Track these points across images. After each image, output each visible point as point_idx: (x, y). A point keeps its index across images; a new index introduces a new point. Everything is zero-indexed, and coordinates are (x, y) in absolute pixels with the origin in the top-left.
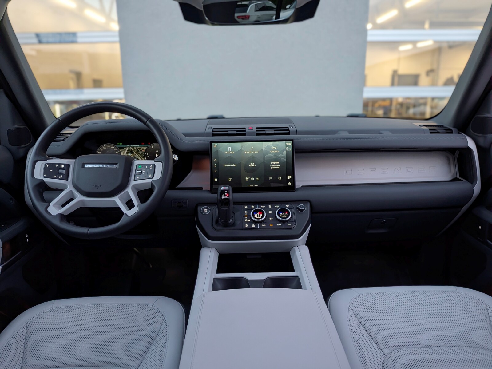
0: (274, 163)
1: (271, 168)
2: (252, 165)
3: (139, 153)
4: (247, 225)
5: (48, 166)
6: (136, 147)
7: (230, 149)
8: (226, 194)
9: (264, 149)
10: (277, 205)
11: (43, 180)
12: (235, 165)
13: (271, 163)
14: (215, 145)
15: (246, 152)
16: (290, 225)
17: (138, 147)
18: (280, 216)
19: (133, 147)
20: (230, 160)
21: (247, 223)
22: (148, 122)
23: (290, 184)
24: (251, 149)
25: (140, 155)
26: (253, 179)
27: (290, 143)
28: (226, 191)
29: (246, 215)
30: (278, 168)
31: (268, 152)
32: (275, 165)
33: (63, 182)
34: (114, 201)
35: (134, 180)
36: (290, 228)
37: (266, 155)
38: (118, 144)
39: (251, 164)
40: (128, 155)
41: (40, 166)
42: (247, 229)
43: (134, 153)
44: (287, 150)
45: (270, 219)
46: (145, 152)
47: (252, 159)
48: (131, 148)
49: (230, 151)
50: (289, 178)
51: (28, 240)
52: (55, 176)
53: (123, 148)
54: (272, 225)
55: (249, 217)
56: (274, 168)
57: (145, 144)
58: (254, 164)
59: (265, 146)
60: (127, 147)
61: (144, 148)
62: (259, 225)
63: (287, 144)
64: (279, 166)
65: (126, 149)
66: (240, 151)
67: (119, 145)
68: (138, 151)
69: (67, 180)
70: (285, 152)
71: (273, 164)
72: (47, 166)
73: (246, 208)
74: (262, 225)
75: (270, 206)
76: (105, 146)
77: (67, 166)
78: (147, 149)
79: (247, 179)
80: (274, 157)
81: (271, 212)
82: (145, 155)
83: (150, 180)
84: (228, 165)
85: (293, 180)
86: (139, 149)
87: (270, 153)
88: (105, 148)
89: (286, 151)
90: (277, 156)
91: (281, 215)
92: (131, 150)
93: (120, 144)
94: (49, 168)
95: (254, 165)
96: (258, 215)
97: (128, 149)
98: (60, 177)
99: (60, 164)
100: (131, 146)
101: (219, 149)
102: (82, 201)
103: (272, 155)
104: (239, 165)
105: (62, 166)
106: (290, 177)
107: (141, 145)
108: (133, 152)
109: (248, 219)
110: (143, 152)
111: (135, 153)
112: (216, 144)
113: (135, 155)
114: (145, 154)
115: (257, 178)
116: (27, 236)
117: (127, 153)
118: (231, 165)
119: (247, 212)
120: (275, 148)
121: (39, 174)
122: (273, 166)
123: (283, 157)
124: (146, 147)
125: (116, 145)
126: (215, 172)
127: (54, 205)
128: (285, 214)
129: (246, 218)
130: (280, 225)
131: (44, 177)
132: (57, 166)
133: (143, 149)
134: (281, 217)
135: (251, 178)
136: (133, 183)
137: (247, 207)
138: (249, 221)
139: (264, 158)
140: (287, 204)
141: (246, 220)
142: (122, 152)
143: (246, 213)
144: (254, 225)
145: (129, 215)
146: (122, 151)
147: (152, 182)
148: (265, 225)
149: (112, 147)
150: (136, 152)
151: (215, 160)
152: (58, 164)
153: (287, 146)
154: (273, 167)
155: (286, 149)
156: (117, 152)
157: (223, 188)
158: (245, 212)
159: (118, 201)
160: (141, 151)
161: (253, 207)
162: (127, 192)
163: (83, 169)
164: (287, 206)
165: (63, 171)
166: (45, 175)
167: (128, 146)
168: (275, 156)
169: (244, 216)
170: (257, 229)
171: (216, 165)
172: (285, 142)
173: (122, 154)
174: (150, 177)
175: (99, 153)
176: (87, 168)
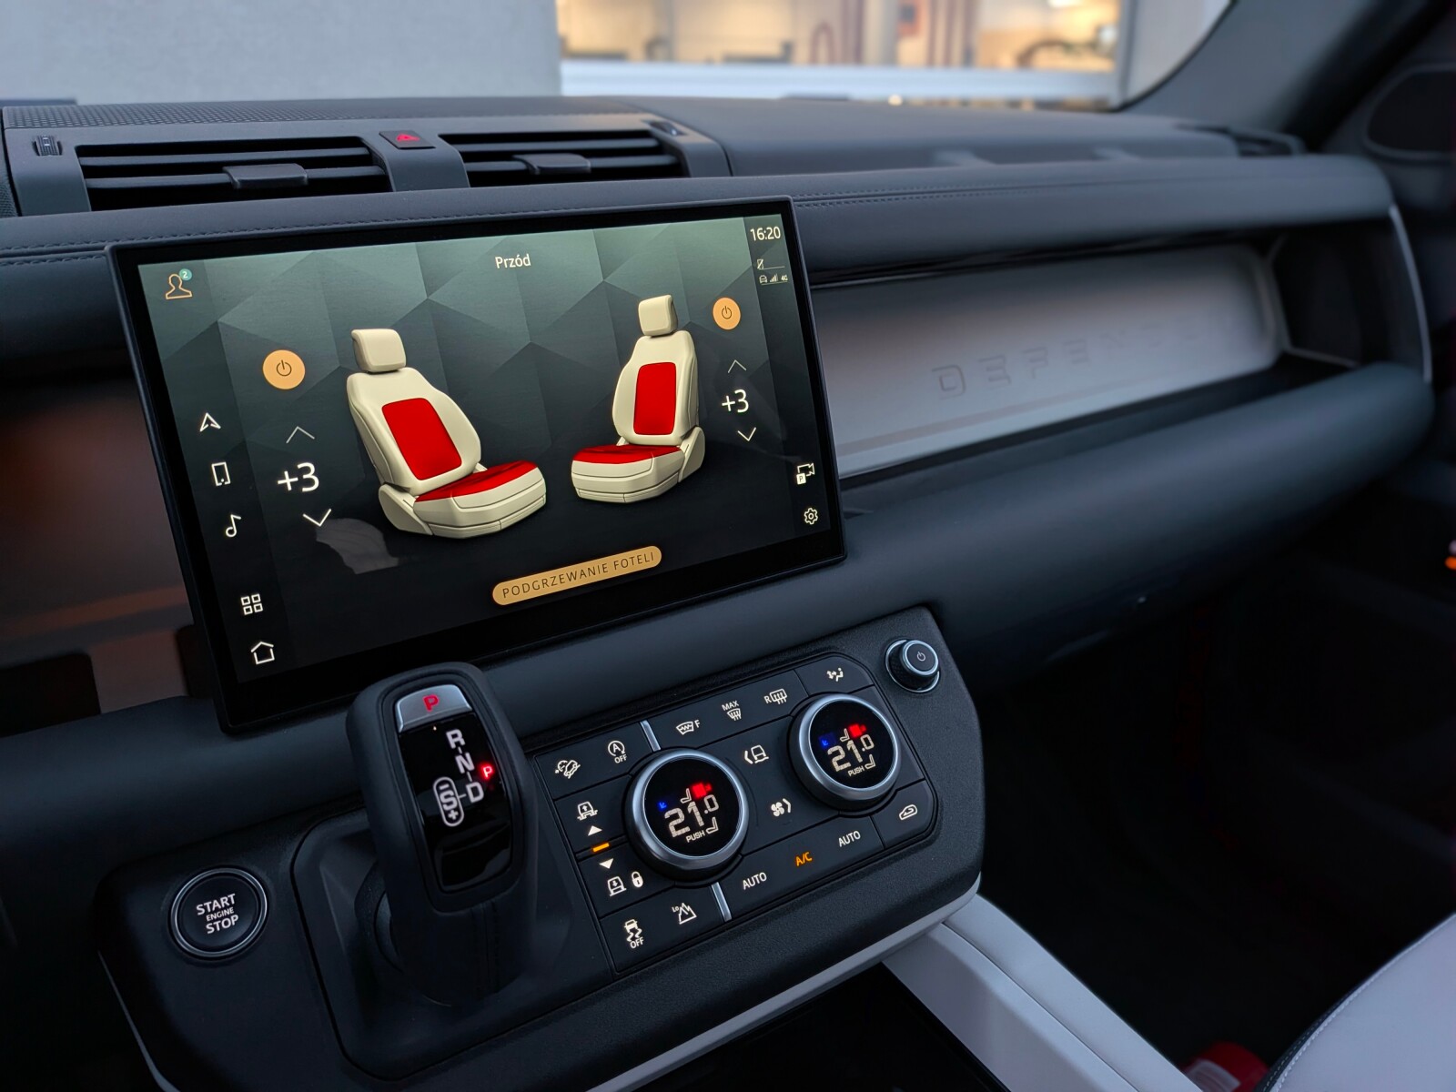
4: (632, 925)
8: (465, 763)
14: (170, 284)
16: (909, 812)
18: (838, 768)
21: (630, 904)
23: (812, 516)
27: (771, 231)
28: (455, 737)
29: (597, 839)
36: (914, 837)
42: (643, 959)
44: (763, 280)
45: (777, 809)
50: (801, 479)
54: (804, 858)
55: (630, 853)
62: (719, 892)
63: (759, 234)
70: (752, 294)
73: (568, 774)
74: (746, 884)
75: (734, 712)
81: (756, 756)
85: (828, 489)
89: (759, 284)
91: (838, 757)
96: (693, 809)
101: (226, 319)
106: (805, 470)
109: (623, 870)
112: (185, 275)
119: (593, 813)
126: (231, 531)
129: (607, 864)
130: (855, 835)
134: (841, 777)
137: (576, 766)
138: (638, 882)
140: (833, 659)
141: (615, 887)
143: (590, 821)
144: (684, 908)
148: (760, 877)
151: (208, 421)
153: (757, 249)
155: (758, 271)
157: (409, 711)
158: (582, 817)
161: (618, 750)
169: (583, 856)
170: (721, 925)
171: (221, 474)
172: (740, 220)
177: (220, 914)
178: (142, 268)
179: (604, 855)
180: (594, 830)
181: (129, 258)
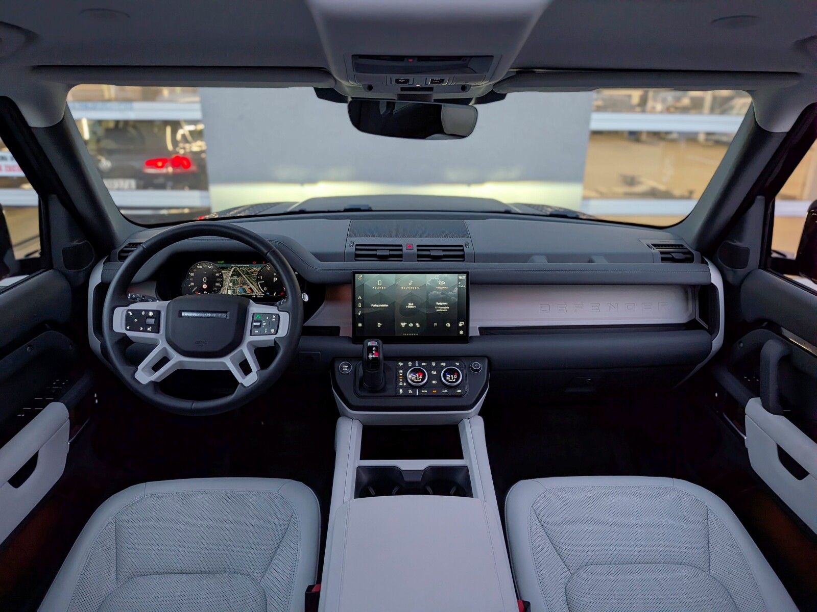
0: (441, 304)
1: (437, 310)
2: (411, 306)
3: (249, 277)
4: (401, 390)
5: (131, 314)
6: (245, 267)
7: (380, 283)
8: (374, 352)
9: (428, 283)
10: (444, 362)
11: (126, 334)
12: (387, 306)
13: (437, 303)
14: (359, 277)
15: (402, 288)
16: (459, 391)
17: (247, 267)
18: (447, 379)
19: (241, 267)
20: (381, 298)
21: (402, 387)
22: (268, 254)
23: (461, 332)
24: (410, 284)
25: (251, 279)
26: (411, 325)
27: (464, 277)
28: (374, 349)
29: (401, 376)
30: (447, 310)
31: (432, 289)
32: (442, 307)
33: (152, 335)
34: (224, 364)
35: (251, 335)
36: (460, 396)
37: (431, 293)
38: (219, 262)
39: (409, 304)
40: (233, 278)
41: (120, 314)
42: (401, 396)
43: (242, 276)
45: (434, 382)
46: (258, 276)
47: (411, 297)
48: (238, 269)
49: (380, 286)
50: (460, 325)
51: (97, 401)
52: (142, 329)
53: (225, 268)
54: (435, 391)
55: (405, 379)
56: (441, 310)
57: (257, 263)
58: (413, 304)
59: (430, 280)
60: (232, 267)
61: (256, 269)
62: (417, 390)
63: (460, 278)
64: (448, 308)
65: (230, 270)
66: (395, 285)
68: (247, 274)
69: (158, 332)
70: (457, 289)
71: (440, 306)
72: (129, 314)
73: (401, 365)
74: (423, 391)
75: (434, 364)
76: (200, 265)
77: (157, 314)
78: (260, 270)
79: (403, 324)
80: (442, 296)
81: (434, 373)
82: (258, 280)
83: (273, 337)
84: (377, 306)
85: (466, 328)
86: (249, 270)
87: (436, 290)
88: (199, 267)
89: (458, 287)
90: (444, 294)
91: (448, 377)
92: (238, 271)
93: (222, 262)
94: (134, 316)
95: (414, 306)
96: (418, 376)
97: (233, 269)
98: (148, 329)
99: (147, 311)
100: (238, 266)
101: (365, 283)
102: (180, 362)
103: (438, 293)
104: (392, 305)
105: (151, 314)
106: (462, 323)
107: (251, 265)
108: (240, 274)
109: (403, 382)
110: (255, 275)
112: (361, 276)
113: (244, 279)
114: (257, 277)
115: (417, 324)
116: (96, 396)
117: (232, 276)
118: (382, 306)
120: (443, 283)
121: (119, 326)
122: (439, 307)
123: (454, 296)
124: (259, 269)
125: (215, 264)
126: (359, 314)
127: (143, 370)
128: (453, 376)
129: (401, 380)
130: (447, 391)
131: (127, 330)
132: (143, 313)
133: (255, 271)
134: (447, 381)
135: (408, 323)
136: (249, 338)
138: (405, 384)
139: (427, 296)
140: (458, 361)
141: (401, 384)
142: (224, 273)
143: (401, 373)
144: (411, 391)
145: (246, 385)
147: (276, 339)
148: (426, 391)
149: (210, 267)
150: (244, 275)
151: (360, 298)
152: (145, 311)
153: (459, 280)
154: (439, 309)
155: (458, 285)
156: (217, 275)
157: (370, 344)
159: (228, 363)
160: (253, 273)
161: (410, 364)
162: (241, 351)
163: (180, 318)
164: (456, 363)
165: (152, 321)
166: (128, 328)
167: (233, 265)
168: (442, 294)
169: (397, 377)
170: (415, 396)
171: (360, 305)
172: (457, 275)
173: (224, 276)
174: (272, 332)
175: (192, 274)
176: (185, 317)
177: (345, 368)
178: (356, 275)
179: (401, 379)
180: (401, 374)
181: (354, 273)
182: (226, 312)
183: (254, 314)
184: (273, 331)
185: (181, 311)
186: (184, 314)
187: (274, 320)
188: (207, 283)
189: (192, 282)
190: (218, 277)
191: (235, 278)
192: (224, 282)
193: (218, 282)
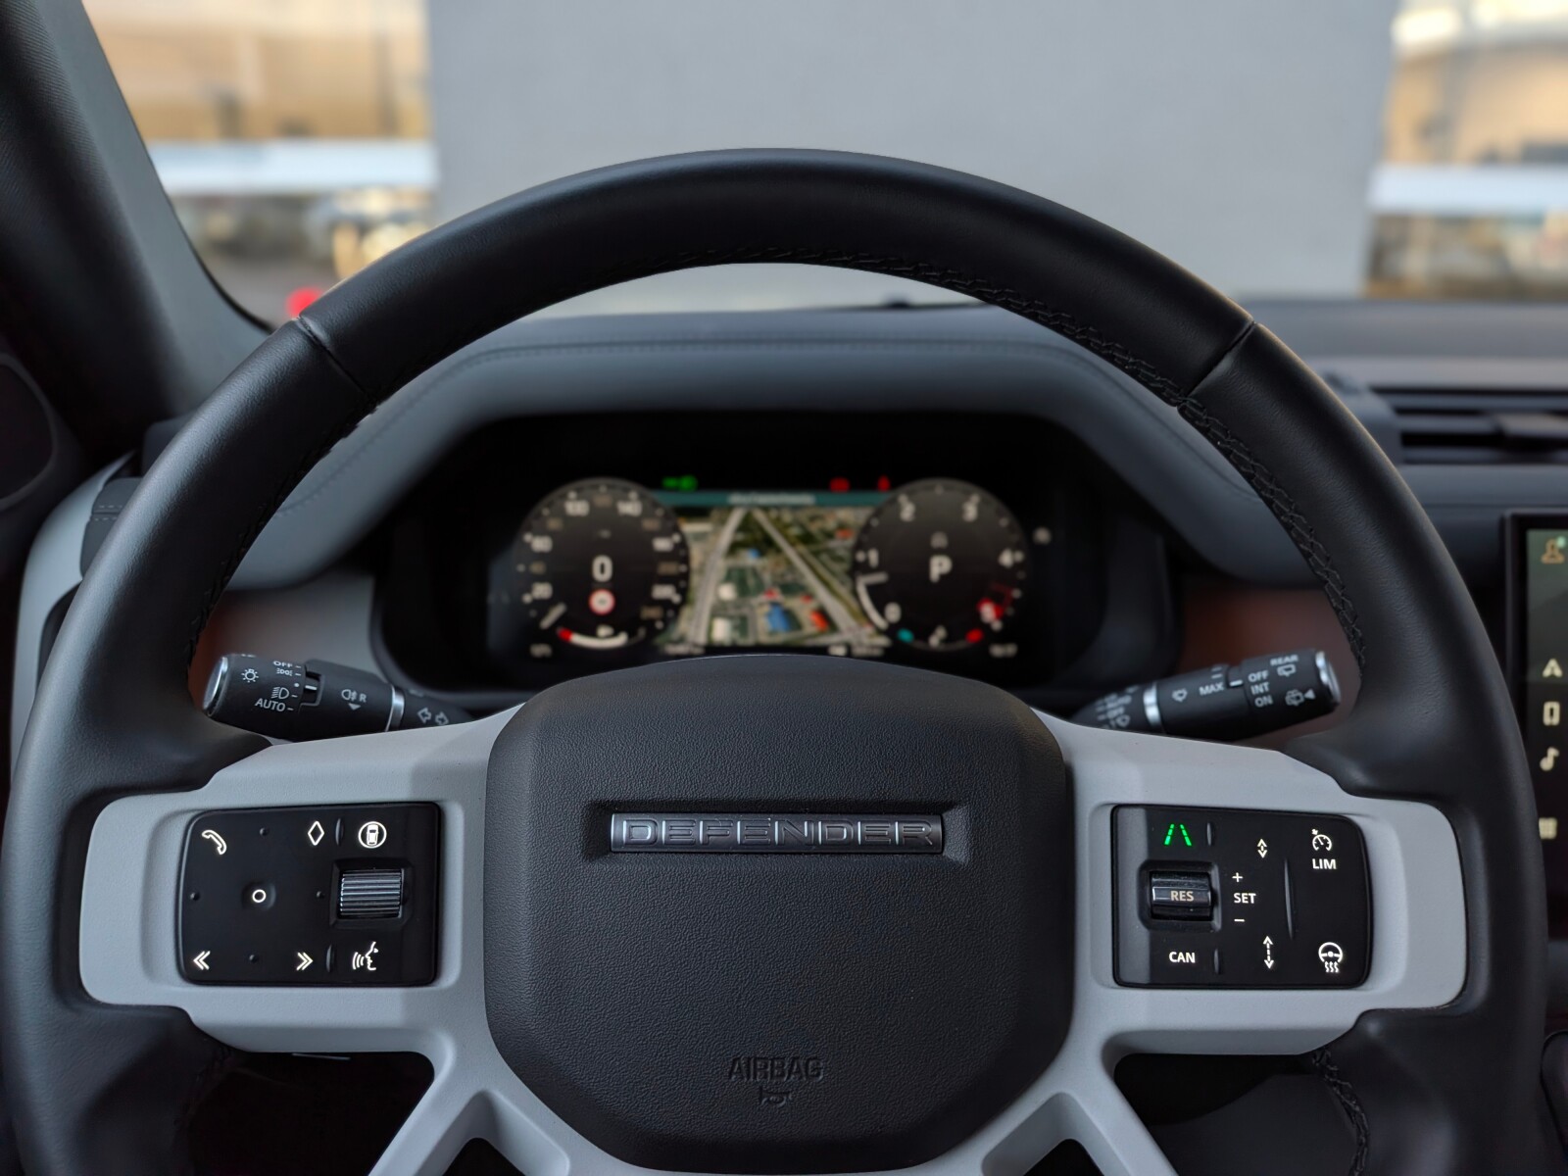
3: (816, 554)
5: (222, 847)
6: (795, 508)
11: (180, 1014)
17: (805, 506)
19: (778, 507)
25: (824, 565)
33: (385, 1005)
35: (1125, 980)
38: (670, 482)
40: (740, 562)
41: (137, 853)
43: (779, 550)
46: (860, 546)
48: (760, 516)
52: (306, 961)
53: (699, 513)
57: (851, 488)
60: (730, 508)
61: (848, 514)
65: (724, 522)
67: (676, 490)
68: (807, 539)
69: (426, 971)
72: (211, 844)
76: (579, 498)
77: (420, 829)
78: (868, 523)
82: (857, 569)
83: (1337, 1010)
86: (813, 519)
88: (576, 507)
92: (761, 529)
93: (687, 482)
94: (242, 871)
97: (735, 518)
98: (357, 960)
100: (761, 500)
105: (372, 835)
107: (826, 497)
108: (772, 543)
110: (841, 545)
111: (790, 553)
113: (790, 563)
114: (854, 555)
117: (734, 548)
124: (865, 512)
125: (656, 496)
126: (1546, 764)
131: (192, 977)
132: (316, 834)
133: (841, 527)
142: (695, 538)
146: (700, 537)
149: (630, 507)
150: (792, 544)
152: (328, 813)
156: (662, 544)
160: (830, 536)
163: (600, 867)
165: (385, 887)
166: (200, 961)
167: (736, 498)
173: (696, 553)
174: (1332, 968)
175: (541, 544)
176: (635, 848)
178: (1530, 536)
182: (935, 809)
183: (1117, 809)
184: (1331, 957)
185: (601, 812)
186: (621, 829)
187: (1330, 864)
188: (612, 586)
189: (541, 579)
190: (665, 556)
191: (749, 559)
192: (695, 580)
193: (665, 580)
